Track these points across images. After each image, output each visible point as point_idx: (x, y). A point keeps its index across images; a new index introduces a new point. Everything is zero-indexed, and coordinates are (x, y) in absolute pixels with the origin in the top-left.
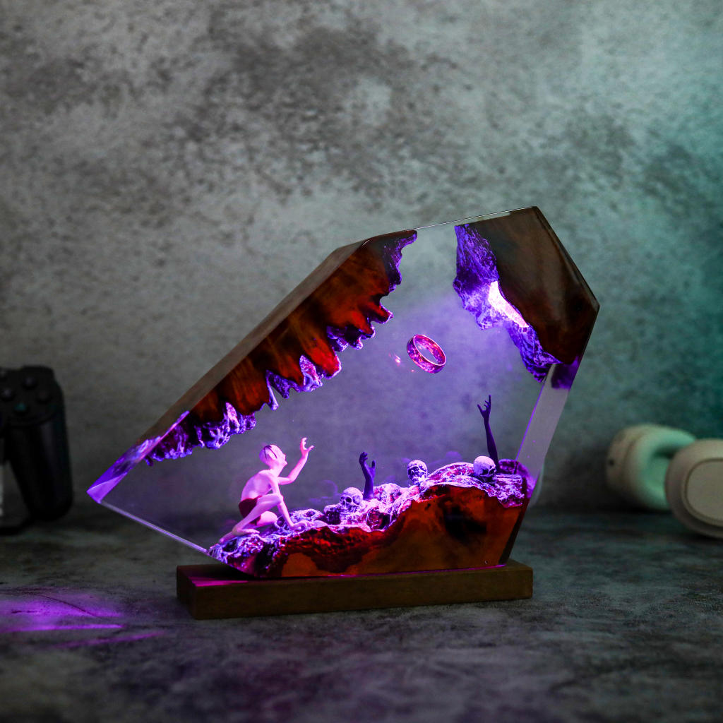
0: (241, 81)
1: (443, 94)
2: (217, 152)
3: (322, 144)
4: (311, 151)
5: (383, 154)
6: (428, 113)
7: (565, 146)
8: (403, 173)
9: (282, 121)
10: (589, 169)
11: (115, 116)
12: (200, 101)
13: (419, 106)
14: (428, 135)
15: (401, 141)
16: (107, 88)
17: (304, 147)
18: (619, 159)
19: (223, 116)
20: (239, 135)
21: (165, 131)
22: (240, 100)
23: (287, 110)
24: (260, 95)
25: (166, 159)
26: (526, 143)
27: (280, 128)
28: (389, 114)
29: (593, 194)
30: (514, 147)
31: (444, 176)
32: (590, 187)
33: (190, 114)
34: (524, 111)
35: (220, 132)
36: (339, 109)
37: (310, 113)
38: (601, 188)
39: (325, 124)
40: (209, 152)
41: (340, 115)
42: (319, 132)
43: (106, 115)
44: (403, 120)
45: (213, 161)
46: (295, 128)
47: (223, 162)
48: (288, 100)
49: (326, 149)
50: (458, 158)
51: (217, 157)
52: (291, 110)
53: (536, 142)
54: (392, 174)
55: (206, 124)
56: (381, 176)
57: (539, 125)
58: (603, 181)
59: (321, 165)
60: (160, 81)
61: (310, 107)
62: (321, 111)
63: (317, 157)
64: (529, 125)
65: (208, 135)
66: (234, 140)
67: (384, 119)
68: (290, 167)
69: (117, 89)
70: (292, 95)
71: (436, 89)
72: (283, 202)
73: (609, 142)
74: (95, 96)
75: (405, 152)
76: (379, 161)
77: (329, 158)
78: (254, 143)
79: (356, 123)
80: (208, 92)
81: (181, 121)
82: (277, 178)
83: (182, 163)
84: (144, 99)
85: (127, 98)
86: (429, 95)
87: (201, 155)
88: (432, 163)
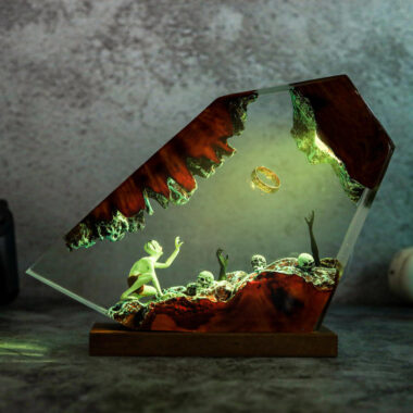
0: (140, 9)
1: (279, 20)
2: (123, 56)
3: (195, 53)
4: (186, 57)
5: (237, 60)
6: (268, 33)
7: (362, 56)
8: (250, 72)
9: (167, 36)
10: (378, 72)
11: (53, 32)
12: (112, 22)
13: (261, 27)
14: (267, 47)
15: (249, 51)
16: (49, 13)
17: (183, 54)
18: (399, 66)
19: (128, 33)
20: (138, 46)
21: (88, 42)
22: (139, 22)
23: (171, 29)
24: (153, 19)
25: (88, 61)
26: (334, 54)
27: (166, 41)
28: (241, 33)
29: (381, 89)
30: (327, 57)
31: (279, 75)
32: (378, 84)
33: (105, 30)
34: (334, 32)
35: (125, 43)
36: (207, 29)
37: (187, 31)
38: (386, 85)
39: (197, 38)
40: (117, 57)
41: (207, 33)
42: (193, 44)
43: (47, 31)
44: (250, 37)
45: (120, 63)
46: (177, 41)
47: (127, 64)
48: (172, 22)
49: (198, 56)
50: (288, 63)
51: (123, 60)
52: (174, 29)
53: (342, 53)
54: (243, 73)
55: (116, 38)
56: (235, 75)
57: (344, 41)
58: (387, 80)
59: (194, 66)
60: (85, 8)
61: (187, 27)
62: (195, 30)
63: (191, 61)
64: (337, 42)
65: (117, 45)
66: (135, 49)
67: (238, 36)
68: (173, 67)
69: (55, 14)
70: (175, 18)
71: (274, 16)
72: (168, 92)
73: (392, 54)
74: (40, 18)
75: (251, 59)
76: (234, 64)
77: (200, 62)
78: (148, 51)
79: (218, 38)
80: (117, 16)
81: (99, 36)
82: (164, 75)
83: (99, 64)
84: (73, 21)
85: (62, 19)
86: (269, 20)
87: (111, 59)
88: (270, 67)
